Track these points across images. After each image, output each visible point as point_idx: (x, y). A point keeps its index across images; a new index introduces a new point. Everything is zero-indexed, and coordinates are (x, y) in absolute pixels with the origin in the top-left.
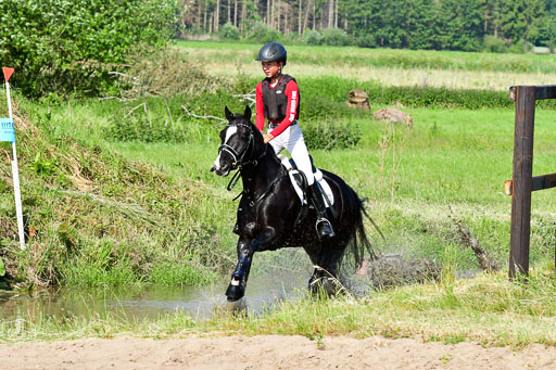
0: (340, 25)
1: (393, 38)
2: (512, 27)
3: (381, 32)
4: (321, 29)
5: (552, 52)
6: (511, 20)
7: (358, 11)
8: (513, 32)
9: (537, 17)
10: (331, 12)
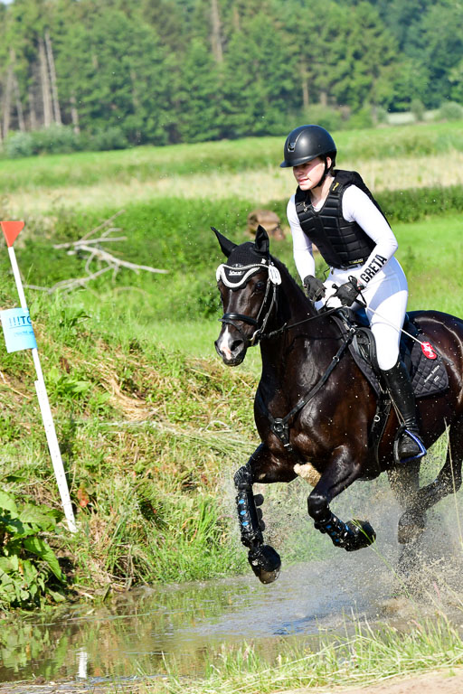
0: (66, 120)
1: (154, 130)
2: (348, 89)
3: (134, 121)
4: (33, 128)
5: (420, 119)
6: (345, 75)
7: (89, 92)
8: (350, 94)
9: (386, 64)
10: (46, 98)
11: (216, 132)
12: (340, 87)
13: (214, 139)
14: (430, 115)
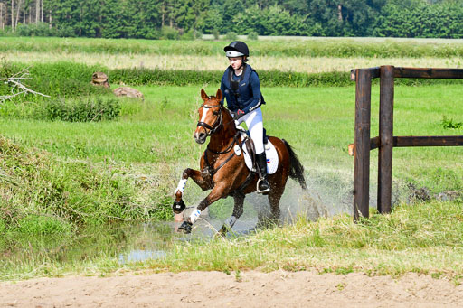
0: (46, 20)
1: (89, 29)
2: (184, 19)
3: (80, 25)
4: (30, 23)
5: (217, 38)
6: (183, 14)
7: (60, 8)
8: (185, 23)
9: (203, 10)
10: (38, 9)
11: (118, 35)
12: (180, 18)
13: (116, 37)
14: (221, 37)
